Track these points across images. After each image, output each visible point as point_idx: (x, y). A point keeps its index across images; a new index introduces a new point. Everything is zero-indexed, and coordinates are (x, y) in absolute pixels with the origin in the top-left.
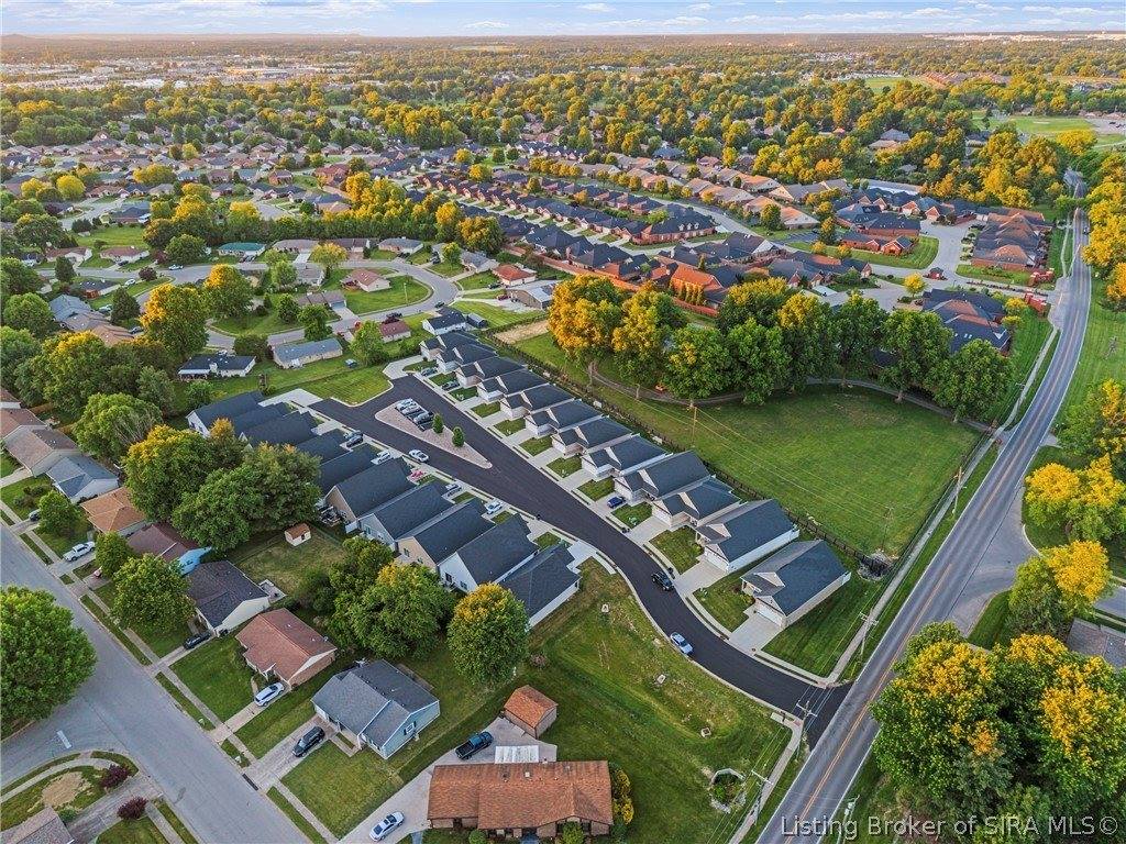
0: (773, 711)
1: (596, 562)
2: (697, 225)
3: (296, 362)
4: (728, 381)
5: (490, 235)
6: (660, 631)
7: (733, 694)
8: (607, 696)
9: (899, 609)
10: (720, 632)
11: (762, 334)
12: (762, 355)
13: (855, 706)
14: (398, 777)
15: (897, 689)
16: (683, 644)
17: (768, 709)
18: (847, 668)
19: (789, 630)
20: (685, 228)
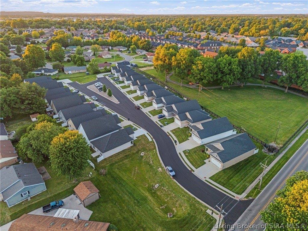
0: (208, 208)
1: (145, 136)
2: (216, 45)
3: (70, 72)
4: (215, 78)
5: (147, 44)
6: (163, 165)
7: (189, 198)
8: (127, 191)
9: (282, 167)
10: (190, 168)
11: (230, 60)
12: (230, 67)
13: (254, 212)
14: (9, 217)
15: (278, 203)
16: (171, 171)
17: (206, 207)
18: (252, 192)
19: (224, 171)
20: (212, 45)
